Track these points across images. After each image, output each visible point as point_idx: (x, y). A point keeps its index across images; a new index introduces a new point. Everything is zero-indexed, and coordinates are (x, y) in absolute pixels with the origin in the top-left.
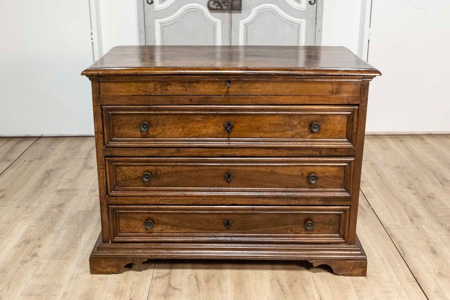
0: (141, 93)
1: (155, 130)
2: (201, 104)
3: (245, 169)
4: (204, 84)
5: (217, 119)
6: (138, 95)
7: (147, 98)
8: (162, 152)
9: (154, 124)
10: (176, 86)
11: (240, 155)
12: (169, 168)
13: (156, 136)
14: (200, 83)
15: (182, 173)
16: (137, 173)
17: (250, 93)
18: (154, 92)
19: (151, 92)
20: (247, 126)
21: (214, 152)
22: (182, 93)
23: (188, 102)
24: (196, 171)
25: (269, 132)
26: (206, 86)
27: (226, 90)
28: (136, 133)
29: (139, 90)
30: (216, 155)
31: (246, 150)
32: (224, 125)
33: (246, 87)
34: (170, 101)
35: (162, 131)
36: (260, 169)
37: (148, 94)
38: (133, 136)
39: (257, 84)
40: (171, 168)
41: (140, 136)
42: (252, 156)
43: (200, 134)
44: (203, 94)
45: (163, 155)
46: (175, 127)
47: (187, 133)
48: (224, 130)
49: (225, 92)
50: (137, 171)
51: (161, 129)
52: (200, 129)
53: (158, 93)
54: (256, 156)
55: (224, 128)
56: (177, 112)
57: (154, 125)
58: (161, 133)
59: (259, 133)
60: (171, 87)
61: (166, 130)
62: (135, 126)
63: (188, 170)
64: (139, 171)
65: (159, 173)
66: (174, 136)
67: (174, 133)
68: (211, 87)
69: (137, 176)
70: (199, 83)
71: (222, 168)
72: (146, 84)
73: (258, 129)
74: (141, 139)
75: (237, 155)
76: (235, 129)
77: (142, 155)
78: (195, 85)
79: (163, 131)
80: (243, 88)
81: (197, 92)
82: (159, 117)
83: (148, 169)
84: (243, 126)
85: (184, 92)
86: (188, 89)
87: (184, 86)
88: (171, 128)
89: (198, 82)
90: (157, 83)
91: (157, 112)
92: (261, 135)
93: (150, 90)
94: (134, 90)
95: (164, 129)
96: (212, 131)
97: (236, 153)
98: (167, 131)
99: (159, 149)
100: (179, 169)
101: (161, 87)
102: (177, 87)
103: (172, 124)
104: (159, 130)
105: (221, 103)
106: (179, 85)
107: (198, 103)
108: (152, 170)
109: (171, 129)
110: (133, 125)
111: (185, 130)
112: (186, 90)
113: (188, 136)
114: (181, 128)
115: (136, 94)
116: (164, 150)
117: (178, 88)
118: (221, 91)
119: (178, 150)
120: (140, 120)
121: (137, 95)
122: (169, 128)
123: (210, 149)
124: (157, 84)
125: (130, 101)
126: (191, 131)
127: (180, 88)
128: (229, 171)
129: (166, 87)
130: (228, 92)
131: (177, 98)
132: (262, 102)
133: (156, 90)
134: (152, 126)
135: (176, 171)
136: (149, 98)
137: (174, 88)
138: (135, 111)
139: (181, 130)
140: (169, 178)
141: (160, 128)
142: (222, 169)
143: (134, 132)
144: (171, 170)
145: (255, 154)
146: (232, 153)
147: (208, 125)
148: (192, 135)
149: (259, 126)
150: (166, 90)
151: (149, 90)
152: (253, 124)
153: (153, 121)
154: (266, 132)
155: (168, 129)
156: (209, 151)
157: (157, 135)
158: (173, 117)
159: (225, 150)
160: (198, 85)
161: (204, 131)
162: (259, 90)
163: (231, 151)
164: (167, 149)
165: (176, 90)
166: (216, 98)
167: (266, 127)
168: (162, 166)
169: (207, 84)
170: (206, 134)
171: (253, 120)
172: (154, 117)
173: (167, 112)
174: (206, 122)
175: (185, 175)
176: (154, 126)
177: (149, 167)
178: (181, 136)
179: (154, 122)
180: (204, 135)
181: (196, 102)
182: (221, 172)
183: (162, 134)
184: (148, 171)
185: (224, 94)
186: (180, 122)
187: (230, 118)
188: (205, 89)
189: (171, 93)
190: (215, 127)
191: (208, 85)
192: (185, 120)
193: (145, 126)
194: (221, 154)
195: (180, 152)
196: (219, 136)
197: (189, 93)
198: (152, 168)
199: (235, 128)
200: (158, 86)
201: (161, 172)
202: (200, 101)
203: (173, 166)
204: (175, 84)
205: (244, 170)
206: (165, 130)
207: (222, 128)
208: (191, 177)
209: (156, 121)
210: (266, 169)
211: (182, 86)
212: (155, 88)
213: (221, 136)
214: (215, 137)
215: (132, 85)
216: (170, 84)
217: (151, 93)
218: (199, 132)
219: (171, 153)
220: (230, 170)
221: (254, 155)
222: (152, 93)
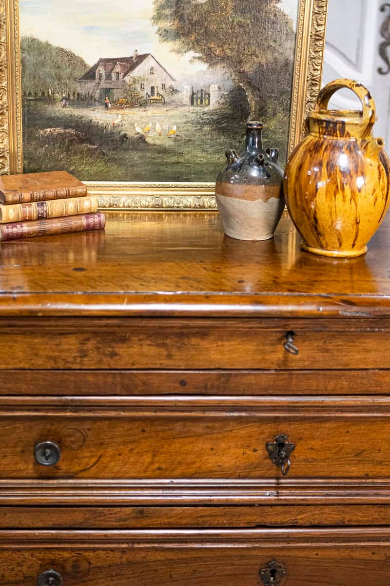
0: (40, 362)
1: (76, 458)
2: (211, 392)
3: (317, 554)
4: (222, 340)
5: (248, 430)
6: (33, 367)
7: (59, 378)
8: (95, 518)
9: (72, 442)
10: (141, 345)
11: (308, 524)
12: (111, 554)
13: (76, 473)
14: (211, 338)
15: (147, 566)
16: (24, 569)
17: (347, 365)
18: (78, 360)
19: (71, 359)
20: (329, 449)
21: (239, 516)
22: (156, 364)
23: (176, 388)
24: (185, 561)
25: (387, 463)
26: (227, 345)
27: (280, 356)
28: (21, 466)
29: (37, 355)
30: (244, 523)
31: (327, 510)
32: (267, 445)
33: (336, 348)
34: (122, 385)
35: (94, 460)
36: (356, 555)
37: (61, 365)
38: (14, 474)
39: (368, 341)
40: (118, 554)
41: (34, 475)
42: (341, 524)
43: (199, 468)
44: (217, 366)
45: (98, 524)
46: (131, 450)
47: (164, 466)
48: (266, 458)
49: (279, 360)
50: (24, 563)
51: (92, 457)
52: (200, 455)
53: (88, 363)
54: (352, 523)
55: (266, 452)
56: (141, 414)
57: (74, 446)
58: (92, 467)
59: (361, 466)
60: (129, 347)
61: (105, 460)
62: (19, 449)
63: (163, 558)
64: (29, 563)
65: (84, 566)
66: (128, 473)
67: (127, 466)
68: (241, 348)
69: (24, 574)
70: (205, 337)
71: (254, 553)
72: (57, 341)
73: (357, 455)
74: (35, 481)
75: (300, 522)
76: (296, 455)
77: (40, 525)
78: (194, 341)
79: (98, 461)
80: (328, 351)
81: (201, 360)
82: (87, 425)
83: (53, 557)
84: (318, 448)
85: (163, 362)
86: (174, 352)
87: (164, 345)
88: (120, 455)
89: (203, 333)
90: (87, 336)
91: (82, 414)
92: (366, 469)
93: (67, 354)
94: (20, 354)
95: (100, 457)
96: (233, 462)
97: (298, 517)
98: (110, 461)
99: (87, 510)
100: (139, 557)
101: (98, 348)
102: (144, 347)
103: (125, 443)
104: (87, 457)
105: (266, 390)
106: (148, 342)
107: (203, 391)
108: (66, 561)
109: (121, 457)
110: (15, 446)
111: (161, 458)
112: (169, 356)
113: (167, 473)
114: (150, 455)
115: (27, 366)
116: (100, 513)
117: (145, 349)
118: (268, 357)
119: (141, 512)
120: (34, 434)
121: (30, 370)
122: (114, 454)
123: (227, 509)
124: (88, 339)
125: (9, 385)
126: (176, 462)
127: (153, 350)
128: (274, 560)
129: (112, 348)
130: (285, 360)
131: (145, 378)
132: (378, 388)
133: (84, 354)
134: (66, 447)
135: (130, 563)
136: (66, 377)
137: (135, 349)
138: (22, 410)
139: (147, 459)
140: (112, 580)
141: (89, 454)
142: (256, 557)
143: (17, 463)
144: (118, 561)
145: (349, 521)
146: (288, 519)
147: (223, 445)
148: (178, 472)
149: (362, 448)
150: (113, 354)
151: (64, 355)
152: (345, 443)
153: (71, 436)
154: (380, 463)
155: (113, 457)
156: (225, 515)
157: (82, 471)
158: (127, 426)
159: (269, 509)
160: (204, 344)
161: (212, 461)
162: (372, 356)
163: (285, 513)
164: (109, 510)
165: (142, 355)
166: (252, 377)
167: (379, 450)
168: (94, 550)
169: (228, 340)
170: (215, 469)
171: (347, 432)
172: (72, 425)
173: (113, 414)
174: (217, 439)
175: (156, 570)
176: (72, 449)
177: (57, 552)
178: (148, 474)
179: (73, 439)
180: (211, 471)
181: (197, 388)
182: (254, 562)
183: (94, 470)
184: (53, 563)
185: (274, 367)
186: (146, 438)
187: (284, 428)
188: (222, 353)
189: (127, 364)
190: (241, 451)
191: (233, 343)
192: (161, 434)
193: (48, 451)
194: (259, 520)
195: (146, 517)
196: (252, 474)
197: (176, 363)
198: (66, 555)
199: (295, 453)
200: (90, 345)
201: (90, 563)
202: (209, 384)
203: (124, 551)
204: (140, 340)
205: (316, 557)
206: (101, 460)
207: (261, 452)
208: (171, 576)
209: (78, 434)
210: (374, 553)
211: (158, 345)
212: (81, 351)
213: (258, 473)
214: (239, 478)
215: (16, 342)
216: (124, 340)
217: (70, 363)
218: (197, 464)
219: (120, 520)
220: (277, 558)
221: (347, 523)
222: (73, 363)
